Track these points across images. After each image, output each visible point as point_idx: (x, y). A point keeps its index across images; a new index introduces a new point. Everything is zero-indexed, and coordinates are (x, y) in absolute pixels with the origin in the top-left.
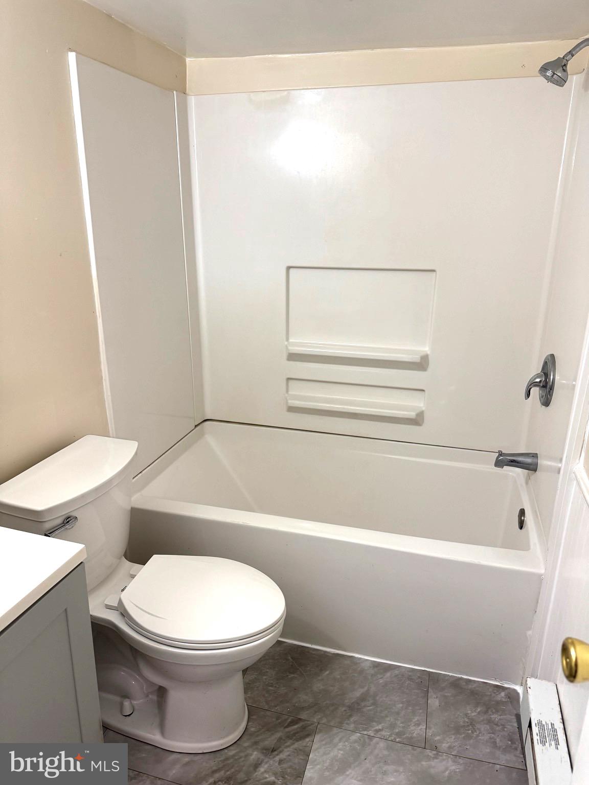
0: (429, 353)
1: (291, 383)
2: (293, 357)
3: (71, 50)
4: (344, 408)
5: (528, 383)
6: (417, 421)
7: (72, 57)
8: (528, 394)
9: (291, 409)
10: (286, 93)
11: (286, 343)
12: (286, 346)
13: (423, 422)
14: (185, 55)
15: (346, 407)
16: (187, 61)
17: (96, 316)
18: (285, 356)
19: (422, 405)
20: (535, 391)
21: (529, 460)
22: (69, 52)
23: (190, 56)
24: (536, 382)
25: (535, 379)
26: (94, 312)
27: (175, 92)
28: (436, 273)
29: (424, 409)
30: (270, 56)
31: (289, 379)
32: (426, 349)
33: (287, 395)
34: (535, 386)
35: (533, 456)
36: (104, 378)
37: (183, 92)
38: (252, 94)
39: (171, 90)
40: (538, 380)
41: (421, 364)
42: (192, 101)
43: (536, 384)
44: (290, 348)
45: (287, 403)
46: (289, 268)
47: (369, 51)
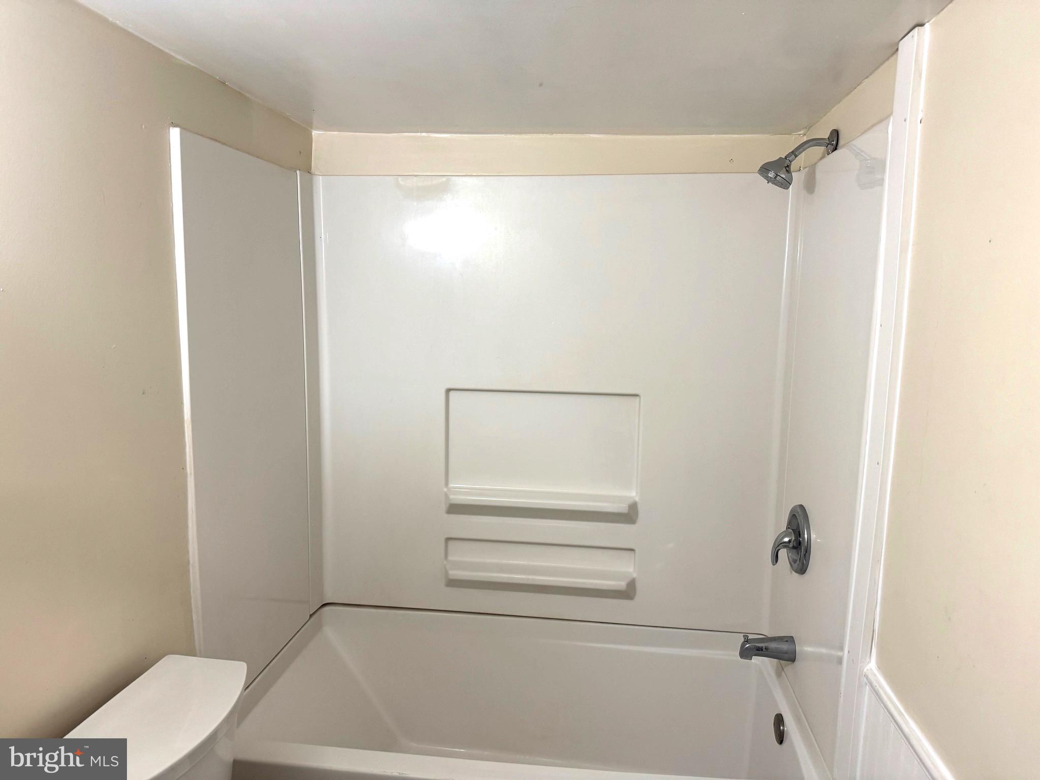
0: (637, 499)
1: (451, 543)
2: (456, 509)
3: (175, 125)
4: (528, 579)
5: (774, 544)
6: (628, 593)
7: (175, 134)
8: (776, 558)
9: (453, 583)
10: (444, 179)
11: (445, 490)
12: (446, 496)
13: (635, 594)
14: (311, 128)
15: (530, 577)
16: (313, 134)
17: (187, 473)
18: (444, 507)
19: (631, 570)
20: (783, 553)
21: (784, 647)
22: (171, 128)
23: (318, 129)
24: (785, 542)
25: (783, 538)
26: (184, 468)
27: (298, 172)
28: (640, 399)
29: (635, 575)
30: (424, 134)
31: (448, 539)
32: (633, 494)
33: (445, 562)
34: (785, 547)
35: (787, 641)
36: (191, 562)
37: (308, 171)
38: (400, 179)
39: (294, 169)
40: (786, 539)
41: (629, 516)
42: (320, 183)
43: (786, 545)
44: (451, 497)
45: (446, 572)
46: (448, 391)
47: (548, 136)
